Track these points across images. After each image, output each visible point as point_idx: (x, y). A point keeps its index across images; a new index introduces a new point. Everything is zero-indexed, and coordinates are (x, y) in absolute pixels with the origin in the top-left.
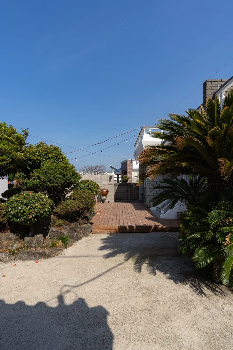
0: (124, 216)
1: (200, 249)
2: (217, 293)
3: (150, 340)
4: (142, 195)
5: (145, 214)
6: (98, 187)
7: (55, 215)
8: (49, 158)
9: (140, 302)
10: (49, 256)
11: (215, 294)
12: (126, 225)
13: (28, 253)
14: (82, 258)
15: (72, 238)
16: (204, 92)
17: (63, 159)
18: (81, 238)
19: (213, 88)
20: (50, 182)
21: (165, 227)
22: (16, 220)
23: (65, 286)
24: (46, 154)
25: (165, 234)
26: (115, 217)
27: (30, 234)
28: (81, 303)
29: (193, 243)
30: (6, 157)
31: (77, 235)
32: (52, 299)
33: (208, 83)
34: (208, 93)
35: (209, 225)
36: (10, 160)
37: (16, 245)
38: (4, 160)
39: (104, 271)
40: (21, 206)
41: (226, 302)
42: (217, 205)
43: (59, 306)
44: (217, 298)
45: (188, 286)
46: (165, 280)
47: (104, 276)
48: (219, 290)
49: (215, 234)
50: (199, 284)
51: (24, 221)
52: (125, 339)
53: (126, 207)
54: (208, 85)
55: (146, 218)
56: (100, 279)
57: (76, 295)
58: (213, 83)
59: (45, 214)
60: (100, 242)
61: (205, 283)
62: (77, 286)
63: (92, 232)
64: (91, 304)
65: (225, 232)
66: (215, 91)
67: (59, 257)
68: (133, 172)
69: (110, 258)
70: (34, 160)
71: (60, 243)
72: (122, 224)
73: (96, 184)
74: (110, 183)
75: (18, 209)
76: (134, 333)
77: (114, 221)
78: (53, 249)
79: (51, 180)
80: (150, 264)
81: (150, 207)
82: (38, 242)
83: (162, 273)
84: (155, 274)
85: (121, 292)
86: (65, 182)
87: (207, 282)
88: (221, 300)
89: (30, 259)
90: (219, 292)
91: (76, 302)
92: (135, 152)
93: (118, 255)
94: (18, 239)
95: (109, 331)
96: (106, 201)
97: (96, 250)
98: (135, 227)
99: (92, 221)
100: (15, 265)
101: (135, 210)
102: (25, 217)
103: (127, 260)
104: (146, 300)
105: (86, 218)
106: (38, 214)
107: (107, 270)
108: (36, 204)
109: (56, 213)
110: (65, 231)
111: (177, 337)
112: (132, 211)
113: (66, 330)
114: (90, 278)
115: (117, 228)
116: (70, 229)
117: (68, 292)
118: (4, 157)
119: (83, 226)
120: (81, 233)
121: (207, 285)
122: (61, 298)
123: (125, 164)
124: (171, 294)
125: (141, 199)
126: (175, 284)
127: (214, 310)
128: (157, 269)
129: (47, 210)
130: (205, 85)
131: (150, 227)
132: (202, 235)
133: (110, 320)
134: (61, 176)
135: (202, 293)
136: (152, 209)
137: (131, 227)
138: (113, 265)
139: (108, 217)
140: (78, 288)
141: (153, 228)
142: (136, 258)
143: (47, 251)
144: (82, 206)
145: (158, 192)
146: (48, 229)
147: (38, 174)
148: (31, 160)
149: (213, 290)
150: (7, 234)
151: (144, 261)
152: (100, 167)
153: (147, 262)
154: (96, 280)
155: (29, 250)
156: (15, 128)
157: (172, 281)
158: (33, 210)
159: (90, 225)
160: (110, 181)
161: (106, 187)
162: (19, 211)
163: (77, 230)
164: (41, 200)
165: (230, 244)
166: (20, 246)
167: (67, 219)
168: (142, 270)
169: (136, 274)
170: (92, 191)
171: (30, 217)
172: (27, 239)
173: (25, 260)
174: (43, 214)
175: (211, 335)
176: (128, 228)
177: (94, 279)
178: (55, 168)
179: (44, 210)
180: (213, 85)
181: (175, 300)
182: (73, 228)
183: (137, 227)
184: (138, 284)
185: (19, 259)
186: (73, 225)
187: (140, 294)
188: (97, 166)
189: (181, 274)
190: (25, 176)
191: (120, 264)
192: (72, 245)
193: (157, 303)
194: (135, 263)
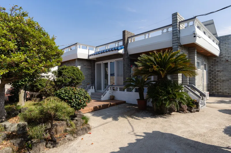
13: (82, 130)
19: (127, 35)
89: (83, 134)
98: (101, 106)
100: (82, 139)
117: (135, 133)
122: (138, 136)
141: (109, 105)
176: (98, 107)
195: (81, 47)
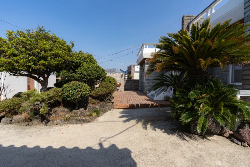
0: (132, 98)
1: (184, 113)
2: (193, 139)
3: (158, 164)
4: (141, 86)
5: (144, 97)
6: (115, 81)
7: (91, 97)
8: (86, 61)
9: (149, 145)
10: (88, 122)
11: (192, 139)
12: (134, 103)
13: (76, 119)
14: (110, 123)
15: (102, 111)
16: (182, 23)
17: (95, 62)
18: (107, 111)
19: (188, 20)
20: (89, 75)
21: (157, 105)
22: (68, 99)
23: (102, 138)
24: (84, 59)
25: (158, 109)
26: (126, 99)
27: (76, 108)
28: (113, 147)
29: (180, 110)
30: (61, 59)
31: (105, 109)
32: (96, 145)
33: (185, 17)
34: (185, 24)
35: (190, 99)
36: (64, 61)
37: (67, 115)
38: (60, 61)
39: (124, 129)
40: (72, 90)
41: (198, 143)
42: (195, 88)
43: (100, 149)
44: (193, 141)
45: (176, 136)
46: (162, 133)
47: (125, 132)
48: (194, 137)
49: (193, 104)
50: (182, 135)
51: (73, 99)
52: (143, 164)
53: (132, 94)
54: (185, 19)
55: (145, 100)
56: (123, 133)
57: (110, 142)
58: (188, 17)
59: (87, 95)
60: (119, 113)
61: (186, 134)
62: (109, 138)
63: (113, 108)
64: (120, 147)
65: (200, 102)
66: (189, 22)
67: (95, 122)
68: (135, 73)
69: (127, 122)
70: (77, 62)
71: (95, 114)
72: (131, 103)
73: (114, 79)
74: (122, 79)
75: (70, 92)
76: (148, 161)
77: (126, 101)
78: (91, 118)
79: (90, 74)
80: (151, 125)
81: (147, 94)
82: (81, 113)
83: (160, 130)
84: (155, 130)
85: (137, 140)
86: (98, 76)
87: (186, 133)
88: (195, 142)
89: (77, 123)
90: (194, 138)
91: (110, 146)
92: (137, 60)
93: (131, 120)
94: (68, 111)
95: (133, 160)
96: (119, 90)
97: (118, 118)
98: (139, 105)
99: (113, 102)
100: (68, 127)
101: (138, 96)
102: (74, 97)
103: (138, 123)
104: (152, 144)
105: (109, 99)
106: (83, 95)
107: (126, 129)
108: (81, 89)
109: (92, 96)
110: (98, 107)
111: (173, 162)
112: (136, 96)
113: (108, 161)
114: (117, 133)
115: (129, 106)
116: (101, 105)
117: (104, 141)
118: (60, 59)
119: (107, 104)
120: (107, 108)
121: (186, 135)
122: (100, 144)
123: (130, 68)
124: (166, 140)
125: (141, 89)
126: (168, 135)
127: (192, 148)
128: (156, 128)
129: (88, 93)
130: (183, 18)
131: (149, 105)
132: (185, 105)
133: (133, 155)
134: (95, 72)
135: (184, 139)
136: (148, 95)
137: (137, 105)
138: (130, 126)
139: (122, 99)
140: (110, 139)
141: (150, 105)
142: (143, 122)
143: (88, 118)
144: (108, 92)
145: (152, 85)
146: (87, 105)
147: (81, 70)
148: (75, 62)
149: (190, 137)
150: (61, 108)
151: (148, 124)
152: (114, 69)
153: (150, 124)
154: (120, 134)
155: (76, 118)
156: (65, 41)
157: (166, 133)
158: (79, 93)
159: (112, 104)
160: (122, 78)
161: (119, 82)
162: (70, 93)
163: (105, 106)
164: (84, 87)
165: (202, 109)
166: (70, 115)
167: (98, 100)
168: (148, 128)
169: (144, 130)
170: (112, 83)
171: (77, 97)
172: (75, 111)
173: (74, 124)
174: (85, 95)
175: (192, 160)
176: (135, 105)
177: (119, 134)
178: (92, 67)
179: (86, 93)
180: (188, 19)
181: (169, 143)
182: (102, 105)
183: (141, 104)
184: (146, 136)
185: (70, 123)
186: (102, 103)
187: (148, 141)
188: (112, 69)
189: (171, 129)
190: (72, 71)
191: (134, 126)
192: (102, 115)
193: (159, 145)
194: (143, 125)
195: (148, 46)
